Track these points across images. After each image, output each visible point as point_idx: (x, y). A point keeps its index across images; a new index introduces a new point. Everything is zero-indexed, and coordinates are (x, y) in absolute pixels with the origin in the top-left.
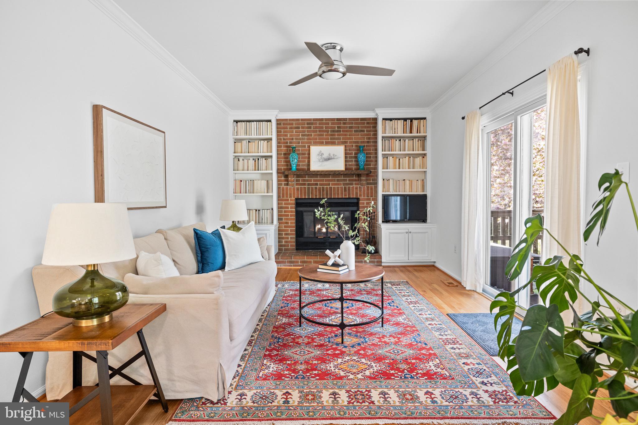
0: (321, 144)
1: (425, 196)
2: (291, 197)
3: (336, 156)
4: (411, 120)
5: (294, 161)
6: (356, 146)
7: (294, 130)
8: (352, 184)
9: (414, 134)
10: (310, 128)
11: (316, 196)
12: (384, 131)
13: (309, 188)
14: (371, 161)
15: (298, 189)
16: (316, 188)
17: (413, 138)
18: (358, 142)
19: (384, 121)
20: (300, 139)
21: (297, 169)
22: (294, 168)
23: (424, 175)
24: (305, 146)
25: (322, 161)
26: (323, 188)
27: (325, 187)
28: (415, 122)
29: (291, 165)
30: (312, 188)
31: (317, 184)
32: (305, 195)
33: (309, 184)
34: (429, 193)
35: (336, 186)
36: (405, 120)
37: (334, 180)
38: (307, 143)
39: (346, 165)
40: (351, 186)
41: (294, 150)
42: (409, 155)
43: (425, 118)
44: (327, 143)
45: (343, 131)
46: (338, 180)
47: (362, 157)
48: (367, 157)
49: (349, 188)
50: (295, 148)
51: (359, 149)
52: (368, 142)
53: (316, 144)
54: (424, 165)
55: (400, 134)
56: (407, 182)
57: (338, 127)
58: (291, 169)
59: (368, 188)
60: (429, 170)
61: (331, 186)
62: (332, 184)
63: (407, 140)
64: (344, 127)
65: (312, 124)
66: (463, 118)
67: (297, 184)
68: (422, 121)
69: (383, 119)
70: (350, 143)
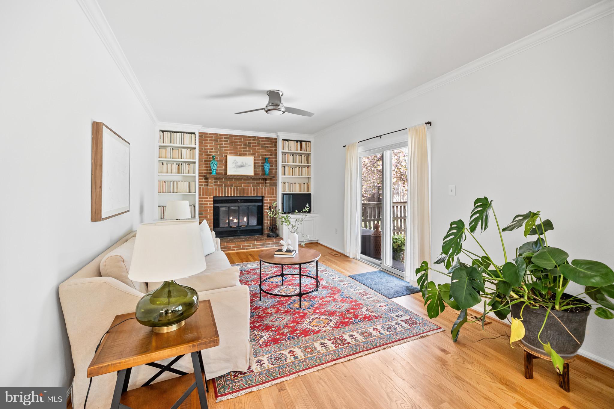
0: (236, 154)
1: (309, 195)
2: (210, 195)
3: (247, 164)
4: (301, 142)
5: (215, 167)
6: (263, 158)
7: (214, 142)
8: (259, 186)
9: (303, 152)
10: (227, 141)
11: (231, 194)
12: (283, 149)
13: (225, 189)
14: (273, 169)
15: (216, 189)
16: (231, 188)
17: (301, 155)
18: (263, 155)
19: (283, 141)
20: (218, 149)
21: (217, 173)
22: (214, 172)
23: (308, 180)
24: (222, 156)
25: (237, 168)
26: (237, 188)
27: (238, 187)
28: (304, 144)
29: (211, 170)
30: (228, 188)
31: (231, 186)
32: (222, 194)
33: (225, 186)
34: (312, 192)
35: (247, 187)
36: (297, 141)
37: (246, 183)
38: (224, 153)
39: (255, 171)
40: (258, 187)
41: (214, 158)
42: (299, 166)
43: (309, 142)
44: (241, 154)
45: (253, 146)
46: (248, 183)
47: (267, 166)
48: (271, 166)
49: (257, 188)
50: (215, 156)
51: (265, 160)
52: (271, 155)
53: (231, 154)
54: (308, 173)
55: (294, 151)
56: (298, 185)
57: (249, 143)
58: (211, 173)
59: (270, 188)
60: (312, 177)
61: (243, 187)
62: (244, 186)
63: (297, 156)
64: (253, 143)
65: (228, 138)
66: (344, 147)
67: (215, 185)
68: (308, 143)
69: (283, 140)
70: (258, 155)
